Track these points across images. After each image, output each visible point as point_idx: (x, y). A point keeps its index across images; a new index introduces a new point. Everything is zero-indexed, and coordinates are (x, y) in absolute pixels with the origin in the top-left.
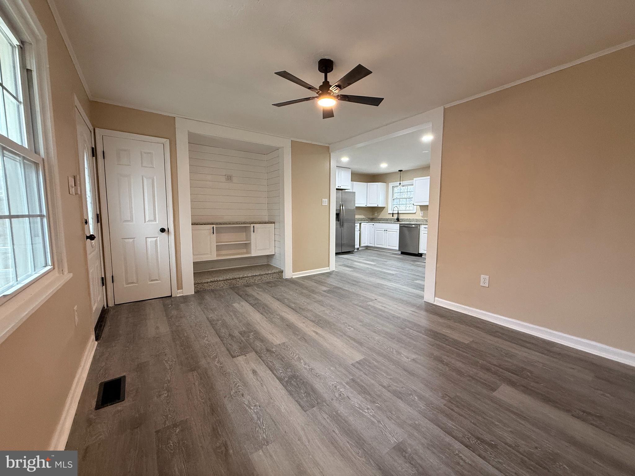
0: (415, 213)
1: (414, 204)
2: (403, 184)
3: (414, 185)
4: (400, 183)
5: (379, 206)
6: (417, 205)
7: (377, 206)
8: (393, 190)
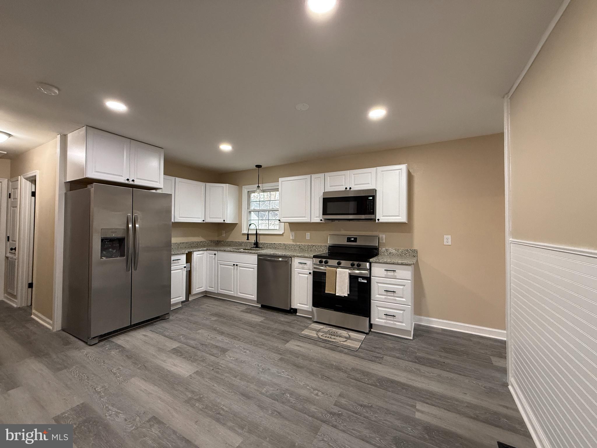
0: (282, 235)
1: (281, 221)
2: (264, 189)
3: (279, 190)
4: (258, 187)
5: (226, 222)
6: (284, 222)
7: (222, 221)
8: (249, 197)
